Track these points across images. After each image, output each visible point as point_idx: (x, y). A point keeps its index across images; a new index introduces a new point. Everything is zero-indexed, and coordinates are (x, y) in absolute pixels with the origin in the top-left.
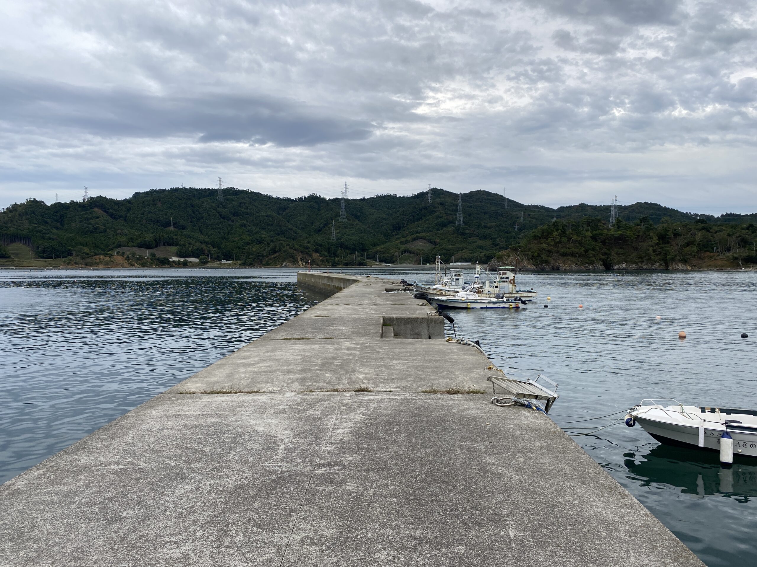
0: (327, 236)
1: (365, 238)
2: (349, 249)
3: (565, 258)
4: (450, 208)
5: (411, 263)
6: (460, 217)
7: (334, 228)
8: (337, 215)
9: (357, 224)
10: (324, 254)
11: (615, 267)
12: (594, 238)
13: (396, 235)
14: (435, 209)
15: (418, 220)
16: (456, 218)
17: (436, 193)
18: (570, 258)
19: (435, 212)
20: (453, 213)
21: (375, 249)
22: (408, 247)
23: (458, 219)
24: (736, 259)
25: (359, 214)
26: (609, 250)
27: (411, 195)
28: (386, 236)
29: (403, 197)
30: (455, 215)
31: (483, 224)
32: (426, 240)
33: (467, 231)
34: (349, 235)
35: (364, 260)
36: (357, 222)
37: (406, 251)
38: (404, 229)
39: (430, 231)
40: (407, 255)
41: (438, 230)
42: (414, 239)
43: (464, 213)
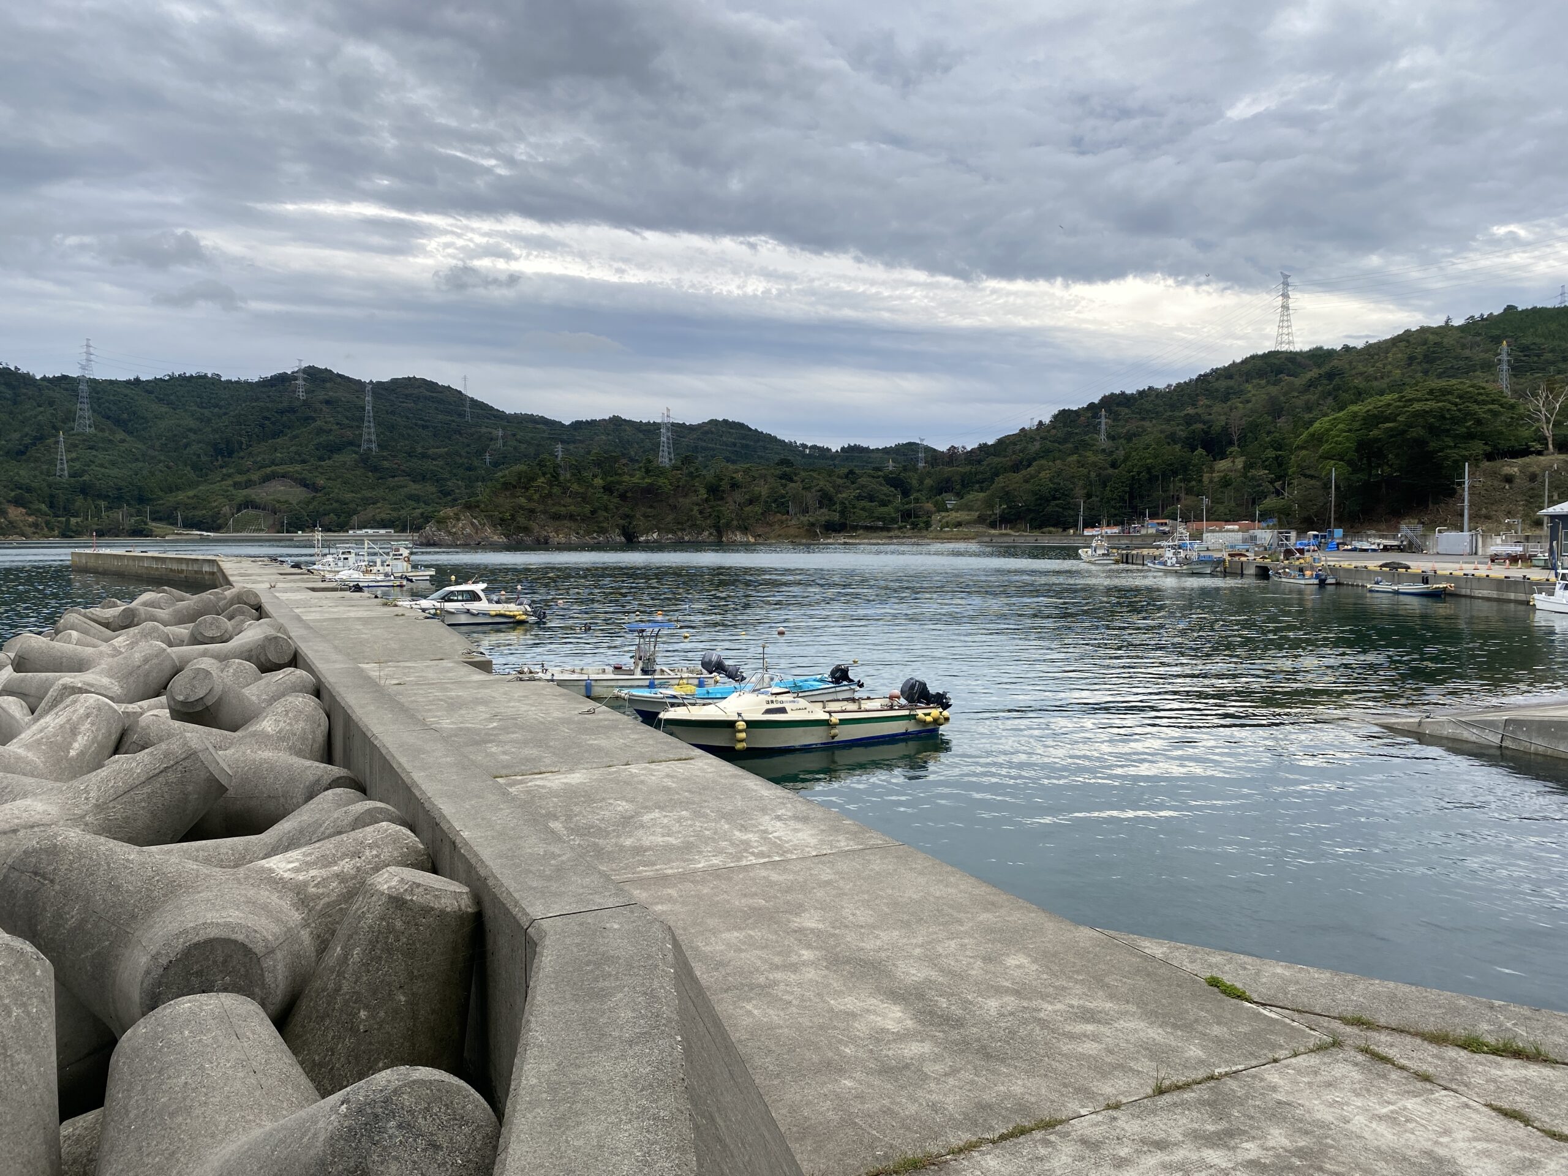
0: (45, 467)
1: (145, 472)
2: (106, 497)
3: (557, 523)
4: (349, 414)
5: (261, 530)
6: (369, 434)
7: (62, 446)
8: (70, 417)
9: (123, 441)
10: (39, 510)
11: (642, 539)
12: (608, 489)
13: (221, 467)
14: (313, 414)
15: (275, 435)
16: (361, 435)
17: (316, 376)
18: (567, 523)
19: (314, 419)
20: (355, 424)
21: (171, 499)
22: (253, 496)
23: (365, 437)
24: (813, 525)
25: (125, 416)
26: (632, 509)
27: (256, 380)
28: (195, 467)
29: (238, 382)
30: (359, 427)
31: (419, 450)
32: (295, 480)
33: (386, 464)
34: (102, 466)
35: (146, 524)
36: (120, 435)
37: (248, 504)
38: (242, 454)
39: (304, 462)
40: (252, 512)
41: (321, 459)
42: (267, 479)
43: (378, 424)
